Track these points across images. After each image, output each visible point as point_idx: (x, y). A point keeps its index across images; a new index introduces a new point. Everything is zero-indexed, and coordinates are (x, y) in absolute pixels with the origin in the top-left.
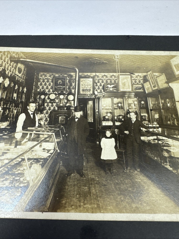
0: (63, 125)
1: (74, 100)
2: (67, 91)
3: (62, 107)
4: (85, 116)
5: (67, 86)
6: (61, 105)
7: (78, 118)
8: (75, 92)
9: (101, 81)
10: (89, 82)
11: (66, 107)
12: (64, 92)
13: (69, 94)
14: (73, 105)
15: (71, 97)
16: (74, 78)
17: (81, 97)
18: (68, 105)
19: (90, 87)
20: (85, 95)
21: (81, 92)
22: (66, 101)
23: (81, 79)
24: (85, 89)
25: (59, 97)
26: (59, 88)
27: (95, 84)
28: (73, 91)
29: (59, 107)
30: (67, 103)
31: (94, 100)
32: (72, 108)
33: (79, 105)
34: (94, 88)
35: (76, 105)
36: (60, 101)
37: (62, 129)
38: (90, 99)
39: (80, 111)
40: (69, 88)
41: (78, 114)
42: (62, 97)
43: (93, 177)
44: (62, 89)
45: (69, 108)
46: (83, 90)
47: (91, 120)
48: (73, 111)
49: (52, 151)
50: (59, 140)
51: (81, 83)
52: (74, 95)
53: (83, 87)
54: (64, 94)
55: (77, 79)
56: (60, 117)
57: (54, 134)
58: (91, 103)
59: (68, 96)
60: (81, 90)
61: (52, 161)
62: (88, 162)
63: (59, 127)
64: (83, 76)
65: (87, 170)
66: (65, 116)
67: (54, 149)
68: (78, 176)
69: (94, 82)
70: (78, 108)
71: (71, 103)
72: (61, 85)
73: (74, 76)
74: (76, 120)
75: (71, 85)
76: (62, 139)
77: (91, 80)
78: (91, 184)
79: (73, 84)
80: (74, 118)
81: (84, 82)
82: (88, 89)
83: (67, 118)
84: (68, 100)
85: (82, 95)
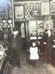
0: (7, 40)
1: (12, 23)
2: (7, 17)
3: (5, 28)
4: (20, 34)
5: (6, 13)
6: (4, 27)
7: (15, 35)
8: (12, 17)
9: (29, 8)
10: (21, 9)
11: (7, 28)
12: (5, 18)
13: (8, 19)
14: (12, 27)
15: (10, 21)
16: (11, 6)
17: (17, 21)
18: (8, 27)
19: (22, 13)
20: (19, 19)
21: (16, 17)
22: (7, 24)
23: (16, 7)
24: (19, 14)
25: (2, 21)
26: (1, 15)
27: (25, 11)
28: (11, 16)
29: (3, 29)
30: (8, 26)
31: (24, 23)
32: (11, 29)
33: (16, 26)
34: (24, 14)
35: (13, 27)
36: (4, 25)
37: (7, 43)
38: (22, 22)
39: (16, 31)
40: (8, 15)
41: (16, 33)
42: (4, 21)
43: (26, 68)
44: (3, 15)
45: (9, 29)
46: (18, 16)
47: (23, 36)
48: (12, 31)
49: (2, 56)
50: (5, 50)
51: (16, 10)
52: (12, 20)
53: (17, 13)
54: (5, 19)
55: (13, 8)
56: (5, 35)
57: (2, 46)
58: (23, 25)
59: (8, 20)
60: (16, 16)
61: (3, 61)
62: (23, 61)
63: (5, 42)
64: (16, 4)
65: (22, 65)
66: (7, 34)
67: (4, 55)
68: (18, 68)
69: (24, 9)
70: (15, 28)
71: (10, 26)
72: (2, 12)
73: (11, 4)
74: (15, 37)
75: (9, 12)
76: (7, 49)
77: (22, 7)
78: (25, 72)
79: (11, 11)
80: (13, 35)
81: (17, 9)
82: (21, 14)
83: (9, 35)
84: (8, 24)
85: (17, 19)
